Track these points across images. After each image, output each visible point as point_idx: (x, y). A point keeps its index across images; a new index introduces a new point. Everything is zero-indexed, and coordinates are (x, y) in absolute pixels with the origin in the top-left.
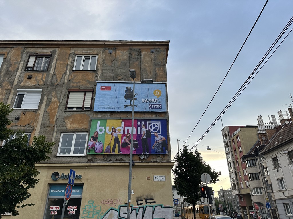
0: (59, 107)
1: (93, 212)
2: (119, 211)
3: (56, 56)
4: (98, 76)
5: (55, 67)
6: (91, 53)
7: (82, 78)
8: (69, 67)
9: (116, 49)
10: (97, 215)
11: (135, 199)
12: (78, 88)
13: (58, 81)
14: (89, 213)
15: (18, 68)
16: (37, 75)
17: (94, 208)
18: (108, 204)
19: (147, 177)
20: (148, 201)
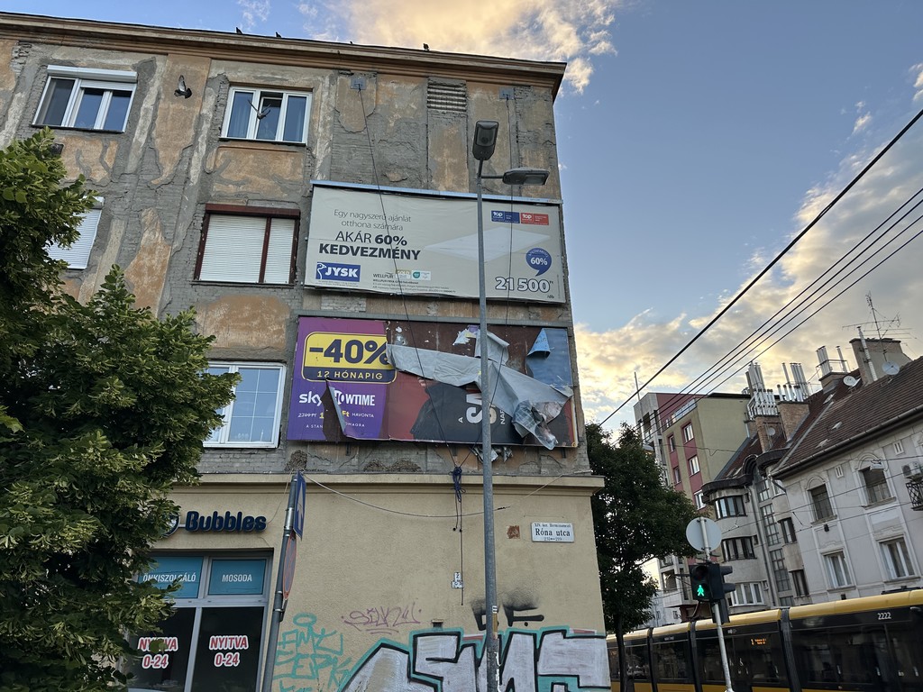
0: (170, 267)
1: (314, 656)
2: (411, 650)
3: (157, 83)
4: (314, 166)
5: (154, 120)
6: (286, 84)
7: (258, 167)
8: (206, 126)
9: (378, 75)
10: (330, 668)
11: (470, 608)
12: (241, 203)
13: (165, 171)
14: (297, 662)
15: (7, 112)
16: (80, 144)
17: (316, 640)
18: (367, 627)
19: (508, 527)
20: (516, 614)
